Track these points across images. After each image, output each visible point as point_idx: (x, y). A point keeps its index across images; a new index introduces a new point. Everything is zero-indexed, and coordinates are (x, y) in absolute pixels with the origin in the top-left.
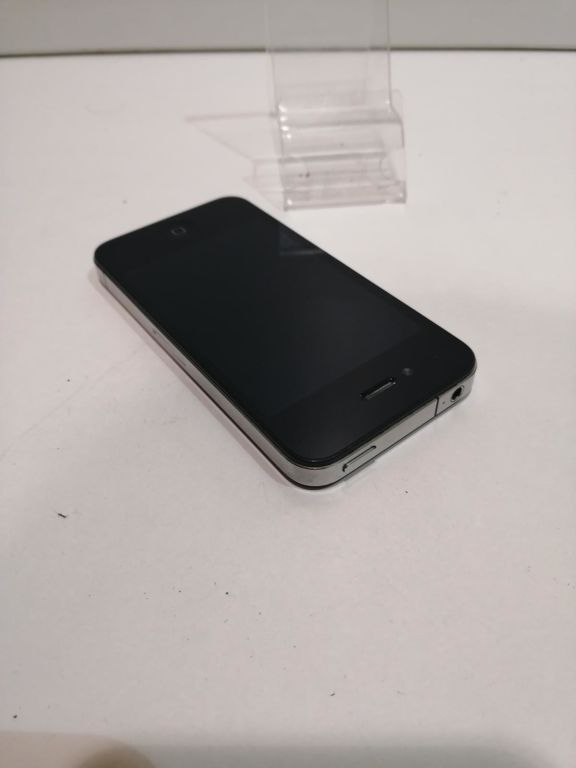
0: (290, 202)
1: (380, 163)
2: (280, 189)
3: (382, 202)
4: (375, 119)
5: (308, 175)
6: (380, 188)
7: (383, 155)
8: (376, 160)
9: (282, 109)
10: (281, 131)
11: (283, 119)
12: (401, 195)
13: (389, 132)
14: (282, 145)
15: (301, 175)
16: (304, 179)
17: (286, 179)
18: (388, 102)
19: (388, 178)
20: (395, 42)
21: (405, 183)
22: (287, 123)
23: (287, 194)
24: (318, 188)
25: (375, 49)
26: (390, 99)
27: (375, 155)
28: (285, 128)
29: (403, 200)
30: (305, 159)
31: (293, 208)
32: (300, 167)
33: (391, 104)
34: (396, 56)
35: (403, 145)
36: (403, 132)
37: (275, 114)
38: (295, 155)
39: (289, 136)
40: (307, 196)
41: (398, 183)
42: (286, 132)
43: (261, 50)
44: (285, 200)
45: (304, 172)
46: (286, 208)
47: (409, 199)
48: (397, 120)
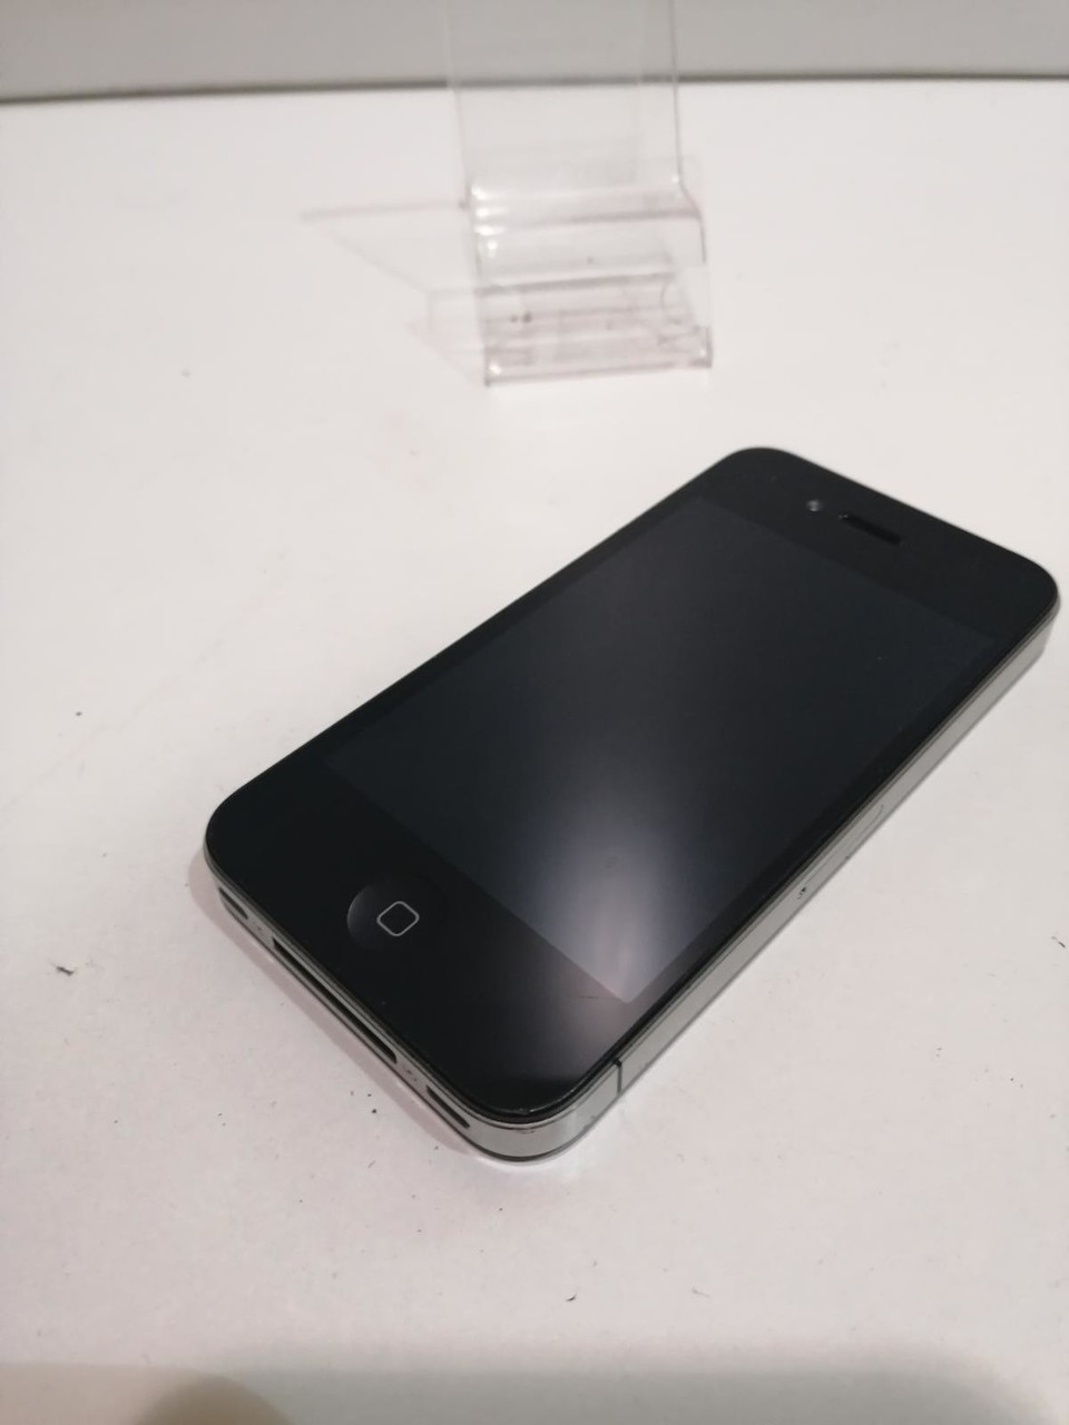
0: (495, 369)
1: (662, 294)
2: (477, 345)
3: (668, 366)
4: (652, 211)
5: (527, 318)
6: (663, 339)
7: (667, 278)
8: (653, 289)
9: (479, 194)
10: (477, 237)
11: (482, 213)
12: (703, 353)
13: (677, 233)
14: (478, 261)
15: (514, 319)
16: (519, 325)
17: (489, 325)
18: (675, 179)
19: (677, 322)
20: (686, 66)
21: (708, 332)
22: (490, 221)
23: (490, 353)
24: (546, 341)
25: (652, 78)
26: (680, 171)
27: (654, 278)
28: (485, 231)
29: (706, 363)
30: (524, 289)
31: (502, 379)
32: (514, 304)
33: (681, 184)
34: (689, 92)
35: (704, 259)
36: (703, 234)
37: (466, 204)
38: (503, 281)
39: (492, 246)
40: (528, 357)
41: (696, 330)
42: (487, 238)
43: (438, 84)
44: (487, 363)
45: (520, 312)
46: (489, 381)
47: (717, 361)
48: (693, 212)
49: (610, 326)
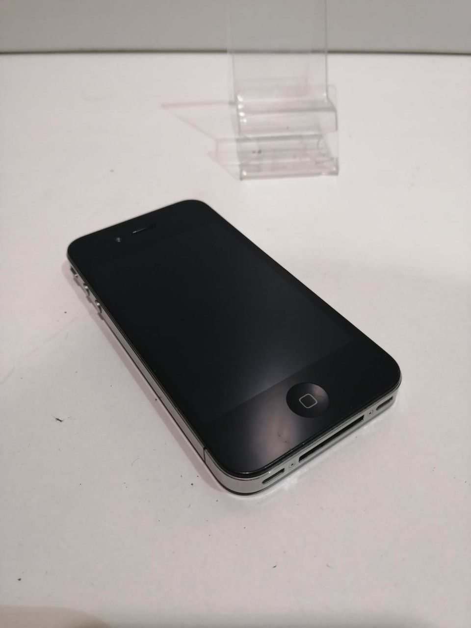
0: (245, 173)
1: (318, 143)
2: (237, 162)
3: (319, 174)
4: (314, 108)
5: (260, 152)
6: (317, 163)
7: (320, 137)
8: (316, 141)
9: (240, 99)
10: (238, 117)
11: (240, 107)
12: (334, 169)
13: (325, 118)
14: (239, 127)
15: (254, 152)
16: (256, 155)
17: (242, 155)
18: (325, 94)
19: (324, 155)
20: (331, 46)
21: (337, 159)
22: (243, 110)
23: (242, 166)
24: (267, 162)
25: (315, 52)
26: (327, 91)
27: (314, 136)
28: (242, 114)
29: (336, 173)
30: (258, 139)
31: (247, 178)
32: (254, 145)
33: (327, 95)
34: (333, 59)
35: (337, 129)
36: (336, 119)
37: (234, 103)
38: (250, 136)
39: (245, 121)
40: (259, 169)
41: (332, 159)
42: (243, 118)
43: (223, 51)
44: (241, 171)
45: (257, 149)
46: (242, 178)
47: (340, 172)
48: (332, 109)
49: (295, 157)
